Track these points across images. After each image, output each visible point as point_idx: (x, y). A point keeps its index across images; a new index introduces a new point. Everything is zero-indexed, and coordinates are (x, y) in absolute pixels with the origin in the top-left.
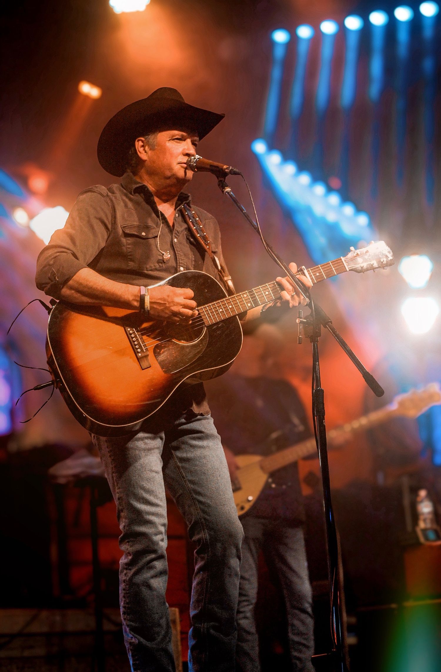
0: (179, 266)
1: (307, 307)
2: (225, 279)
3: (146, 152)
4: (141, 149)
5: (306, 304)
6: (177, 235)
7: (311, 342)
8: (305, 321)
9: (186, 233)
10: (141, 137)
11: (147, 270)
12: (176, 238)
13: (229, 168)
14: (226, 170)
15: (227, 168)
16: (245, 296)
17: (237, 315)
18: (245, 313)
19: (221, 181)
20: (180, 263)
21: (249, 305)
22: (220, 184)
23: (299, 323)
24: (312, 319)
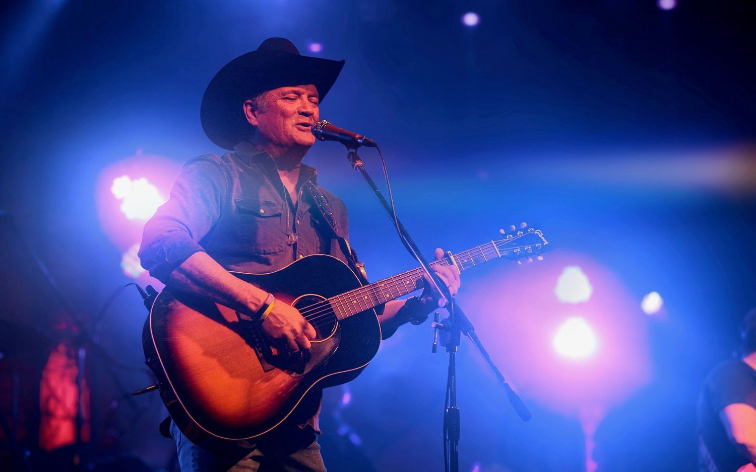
0: (299, 253)
1: (446, 309)
2: (357, 265)
3: (255, 117)
4: (250, 114)
5: (444, 305)
6: (300, 216)
7: (447, 351)
8: (442, 325)
9: (310, 214)
10: (248, 100)
11: (265, 254)
12: (299, 219)
13: (363, 137)
14: (358, 140)
15: (360, 138)
16: (383, 285)
17: (374, 307)
18: (383, 305)
19: (352, 153)
20: (299, 249)
21: (388, 296)
22: (350, 157)
23: (435, 328)
24: (450, 324)
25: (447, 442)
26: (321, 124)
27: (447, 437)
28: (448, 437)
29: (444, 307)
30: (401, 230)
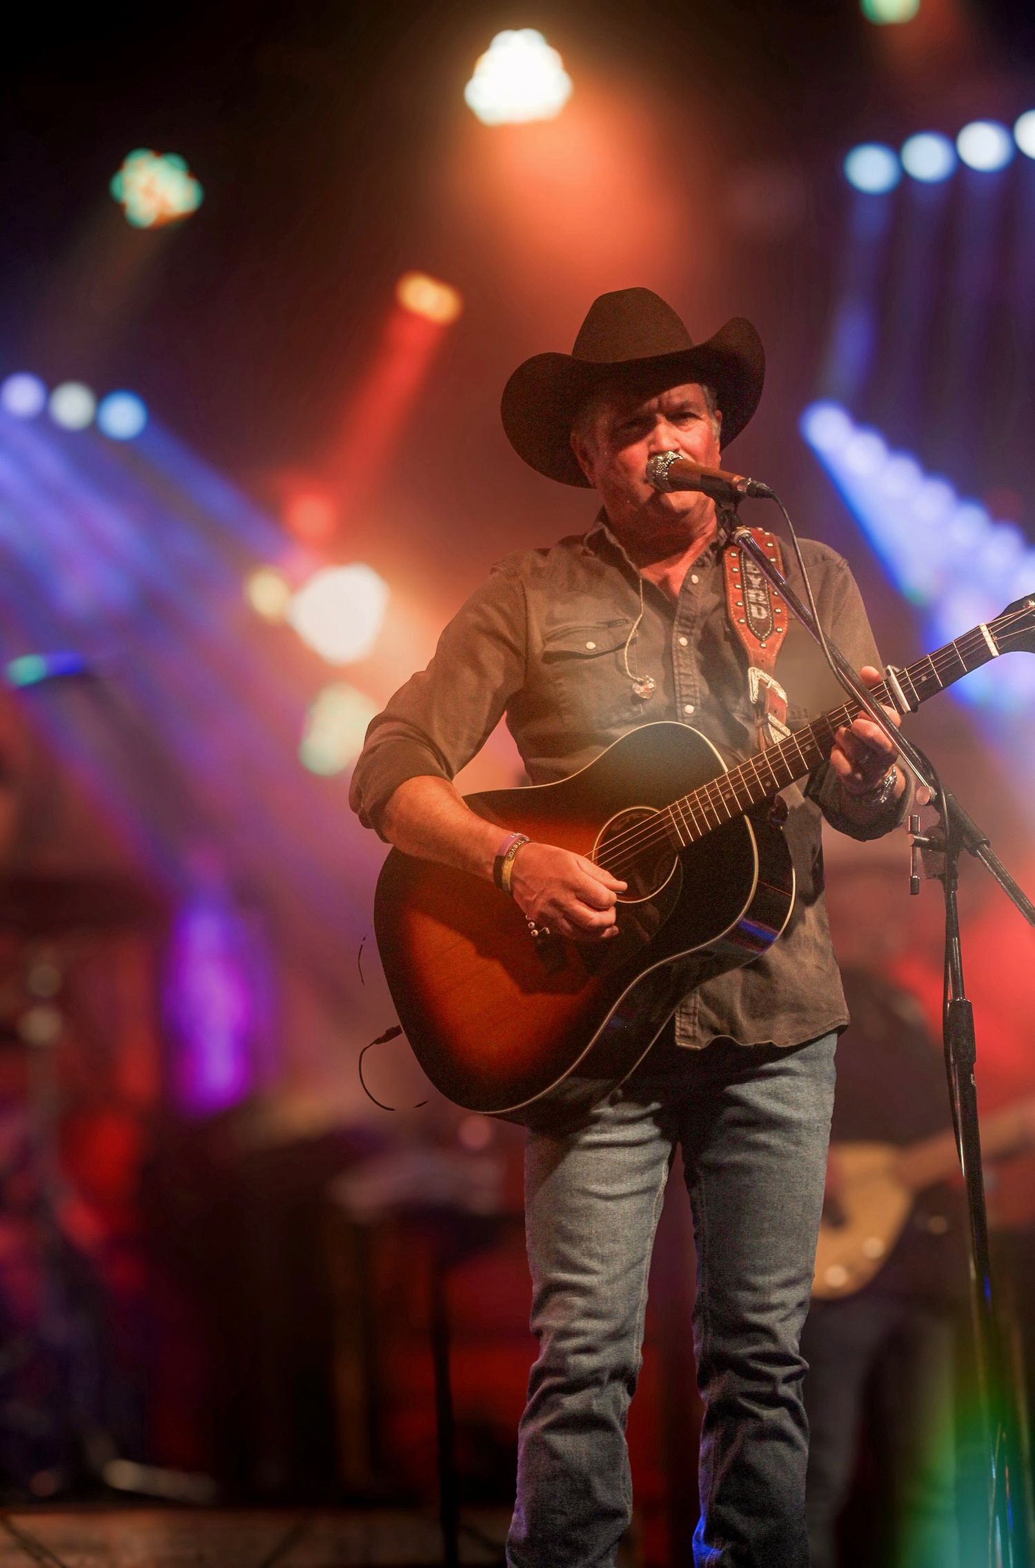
1: (932, 806)
6: (688, 628)
8: (926, 839)
12: (685, 635)
13: (746, 481)
14: (739, 488)
15: (741, 483)
16: (760, 763)
17: (743, 813)
19: (727, 512)
22: (724, 520)
23: (913, 846)
24: (942, 836)
25: (952, 1067)
26: (665, 460)
27: (952, 1059)
28: (954, 1058)
29: (927, 805)
30: (834, 657)
